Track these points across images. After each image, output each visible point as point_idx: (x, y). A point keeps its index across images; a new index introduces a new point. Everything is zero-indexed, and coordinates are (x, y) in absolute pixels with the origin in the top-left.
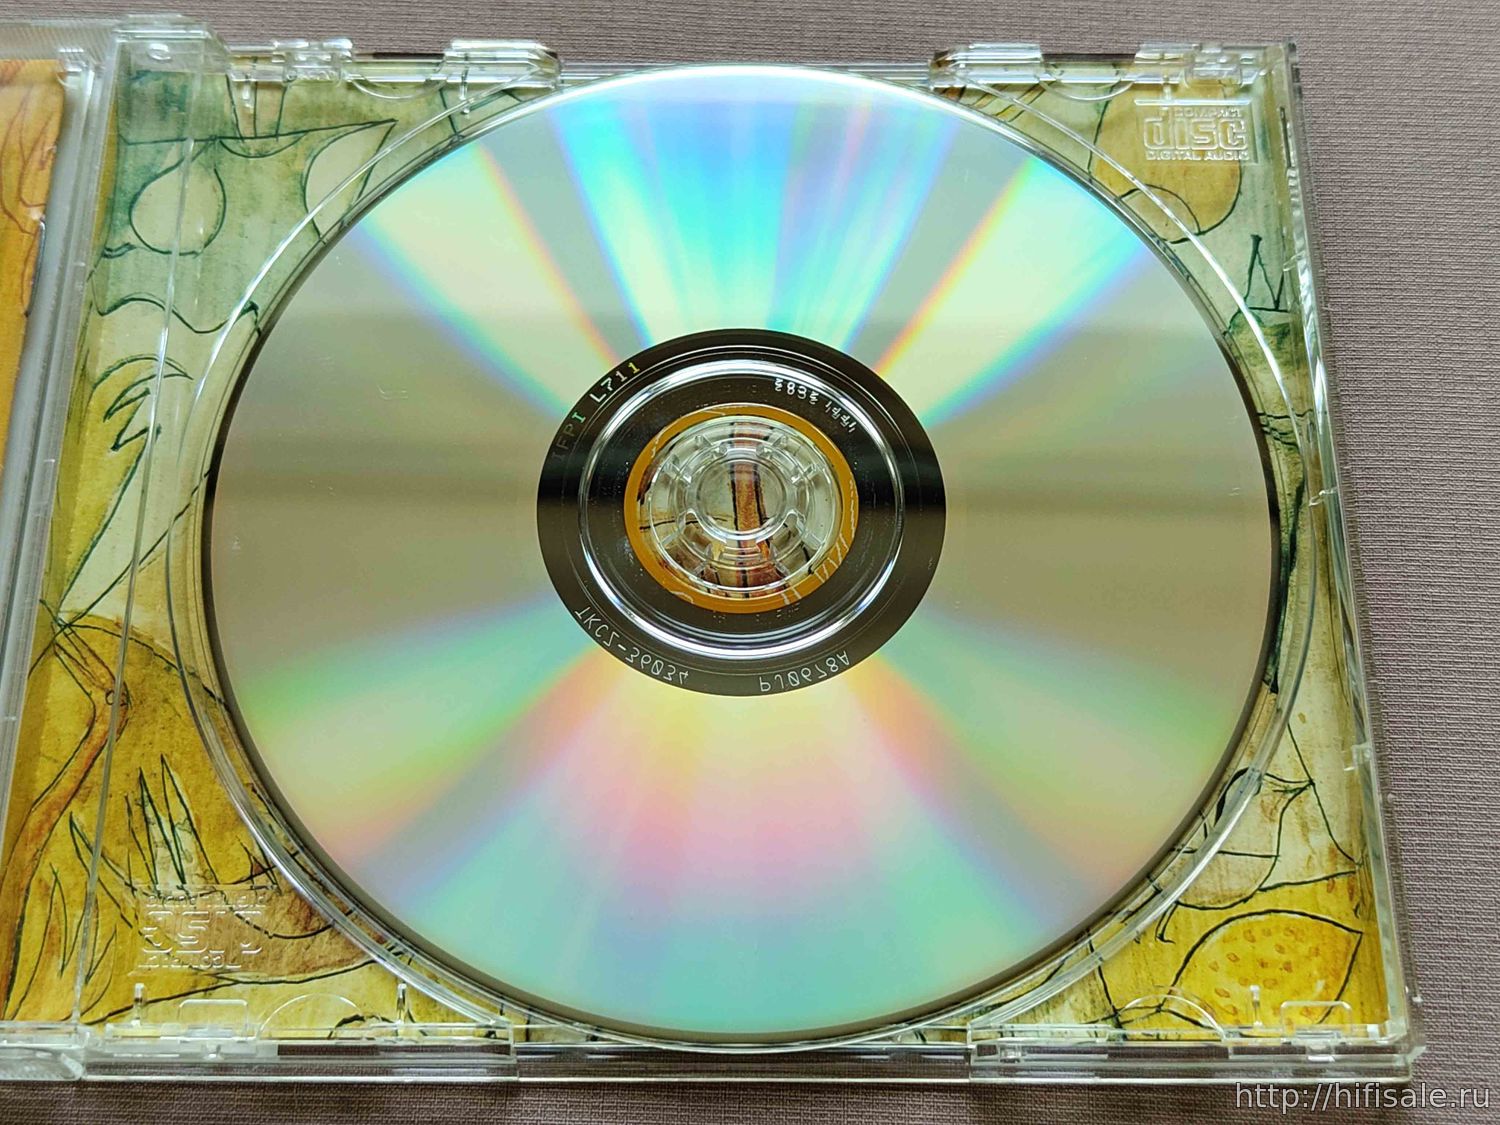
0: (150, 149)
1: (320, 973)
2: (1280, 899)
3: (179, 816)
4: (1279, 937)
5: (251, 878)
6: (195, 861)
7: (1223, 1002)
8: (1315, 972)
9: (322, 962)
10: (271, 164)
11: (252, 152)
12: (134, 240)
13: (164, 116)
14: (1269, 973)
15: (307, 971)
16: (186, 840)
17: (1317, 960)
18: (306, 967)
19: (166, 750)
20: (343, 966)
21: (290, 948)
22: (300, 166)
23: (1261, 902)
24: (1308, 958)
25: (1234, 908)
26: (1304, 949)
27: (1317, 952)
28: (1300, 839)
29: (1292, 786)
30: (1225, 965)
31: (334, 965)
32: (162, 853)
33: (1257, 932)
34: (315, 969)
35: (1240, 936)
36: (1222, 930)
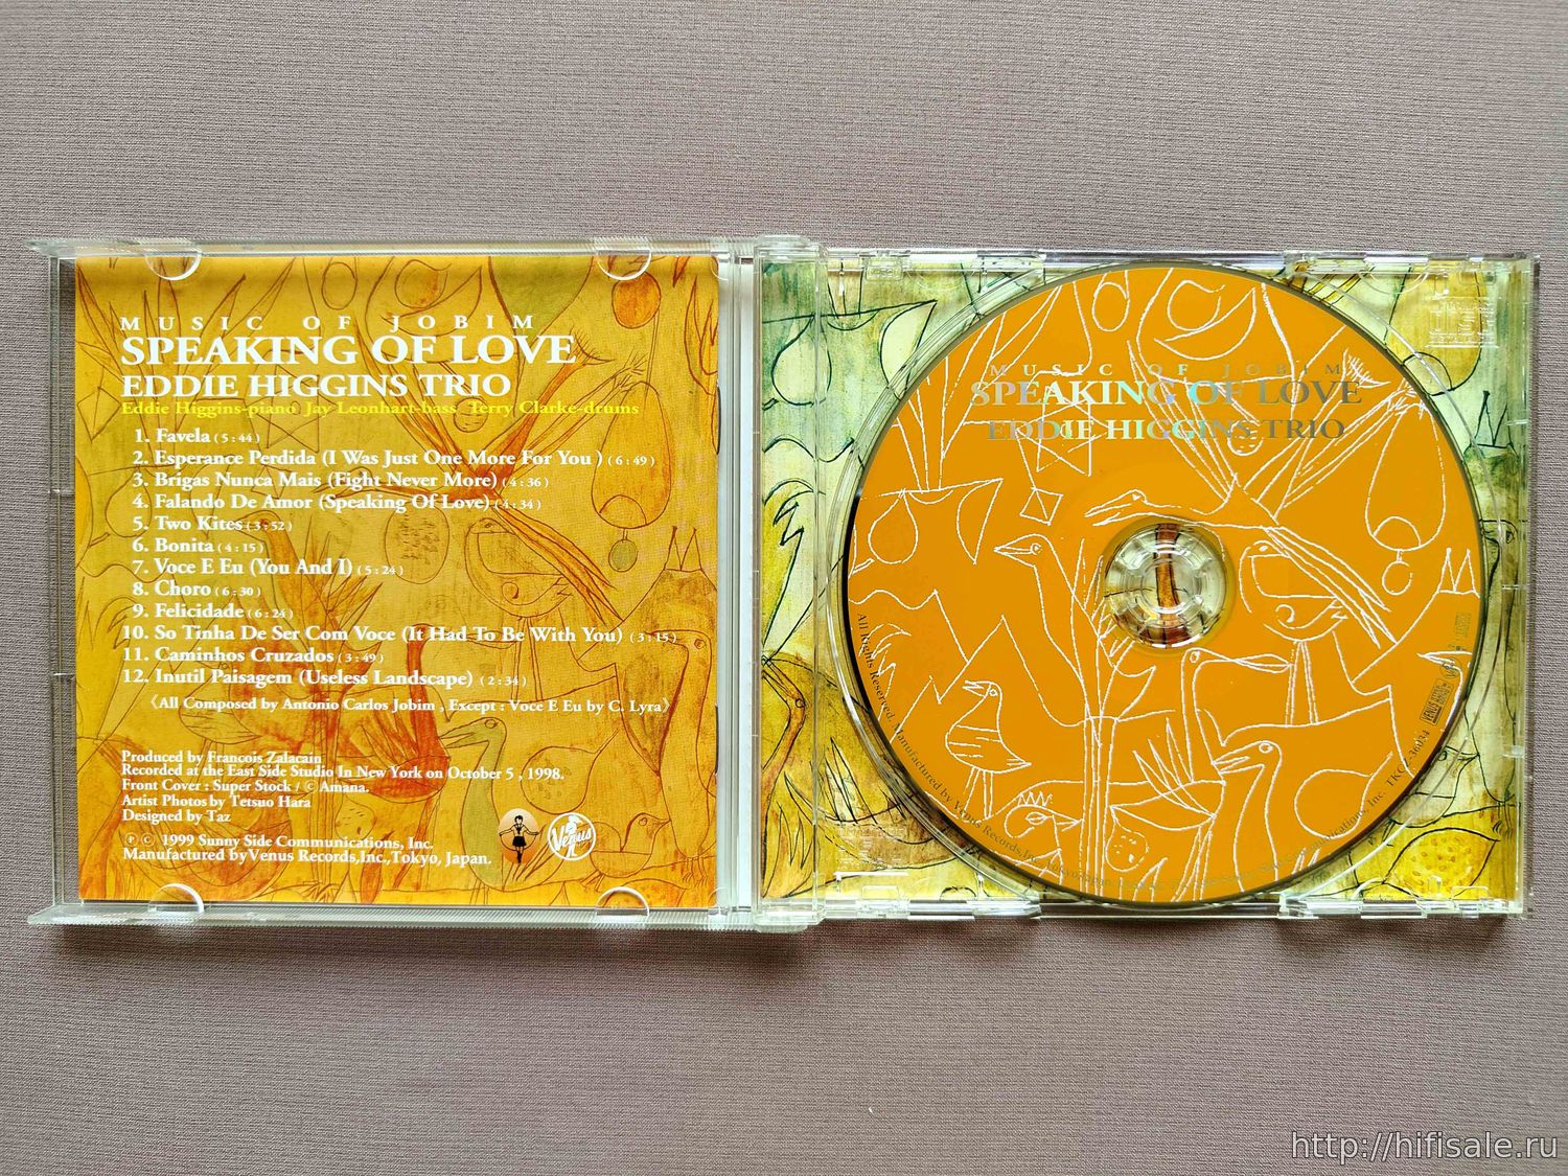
0: (778, 326)
1: (931, 863)
2: (1453, 822)
3: (845, 774)
4: (1451, 843)
5: (888, 810)
6: (857, 800)
7: (1416, 878)
8: (1468, 862)
9: (931, 857)
10: (858, 335)
11: (845, 327)
12: (777, 397)
13: (785, 300)
14: (1441, 863)
15: (924, 862)
16: (850, 788)
17: (1469, 856)
18: (923, 860)
19: (833, 735)
20: (943, 859)
21: (914, 849)
22: (877, 337)
23: (1442, 824)
24: (1465, 854)
25: (1428, 826)
26: (1463, 849)
27: (1469, 851)
28: (1468, 788)
29: (1467, 756)
30: (1419, 858)
31: (938, 859)
32: (838, 795)
33: (1439, 840)
34: (928, 861)
35: (1429, 843)
36: (1420, 839)
